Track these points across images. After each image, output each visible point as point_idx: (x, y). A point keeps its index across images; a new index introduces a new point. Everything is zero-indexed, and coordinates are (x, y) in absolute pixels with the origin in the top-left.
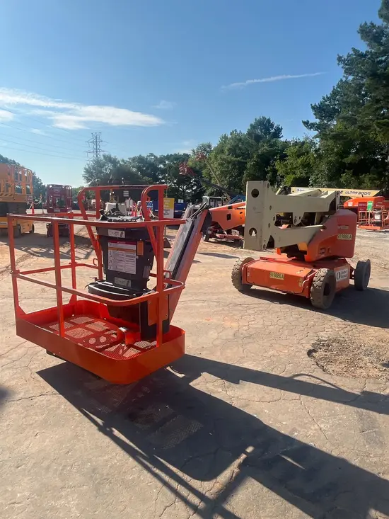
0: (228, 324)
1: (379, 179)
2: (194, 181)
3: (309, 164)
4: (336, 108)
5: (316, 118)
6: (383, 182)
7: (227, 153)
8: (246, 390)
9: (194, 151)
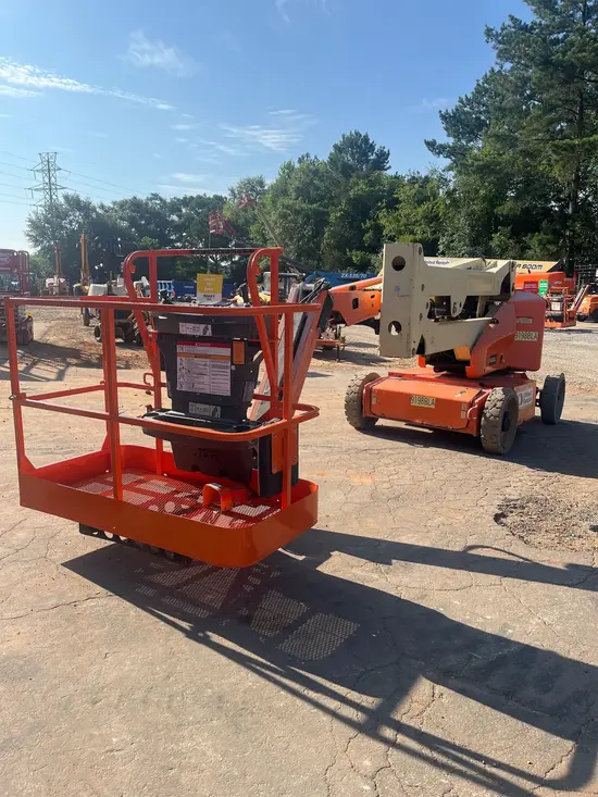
0: (356, 480)
1: (555, 243)
2: (236, 245)
3: (437, 215)
4: (483, 118)
5: (449, 136)
6: (561, 247)
7: (294, 194)
8: (417, 575)
9: (232, 191)
